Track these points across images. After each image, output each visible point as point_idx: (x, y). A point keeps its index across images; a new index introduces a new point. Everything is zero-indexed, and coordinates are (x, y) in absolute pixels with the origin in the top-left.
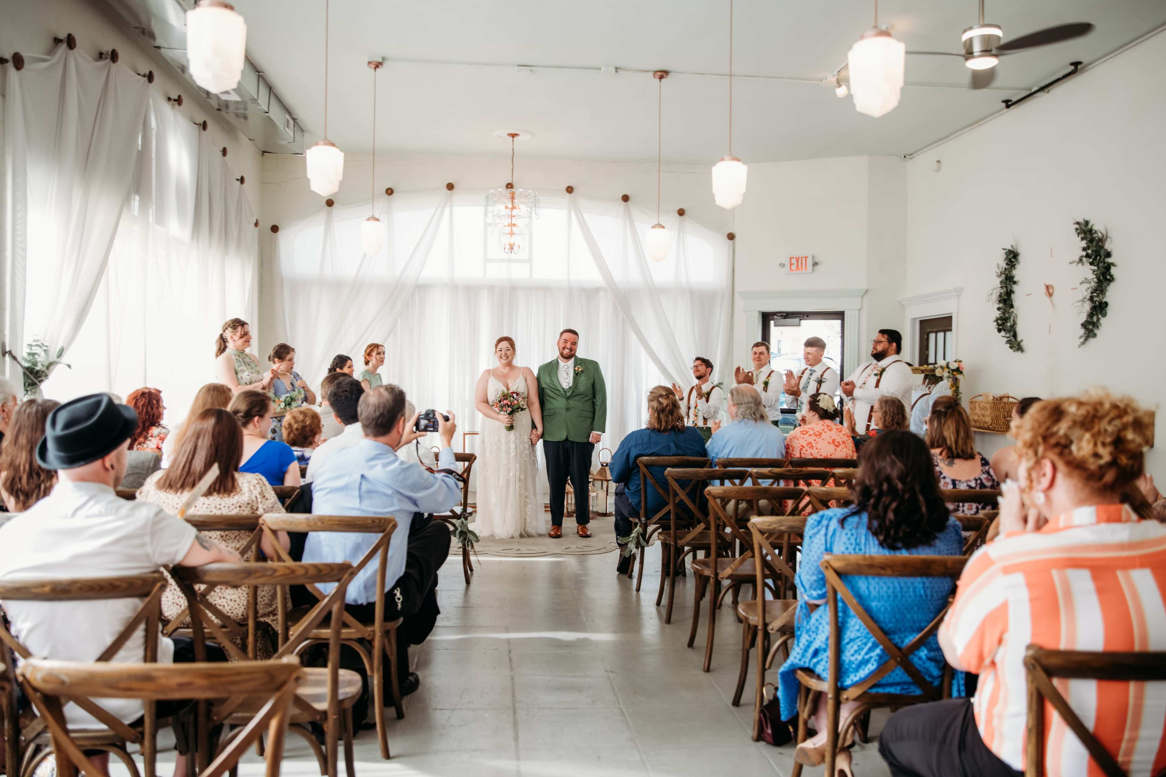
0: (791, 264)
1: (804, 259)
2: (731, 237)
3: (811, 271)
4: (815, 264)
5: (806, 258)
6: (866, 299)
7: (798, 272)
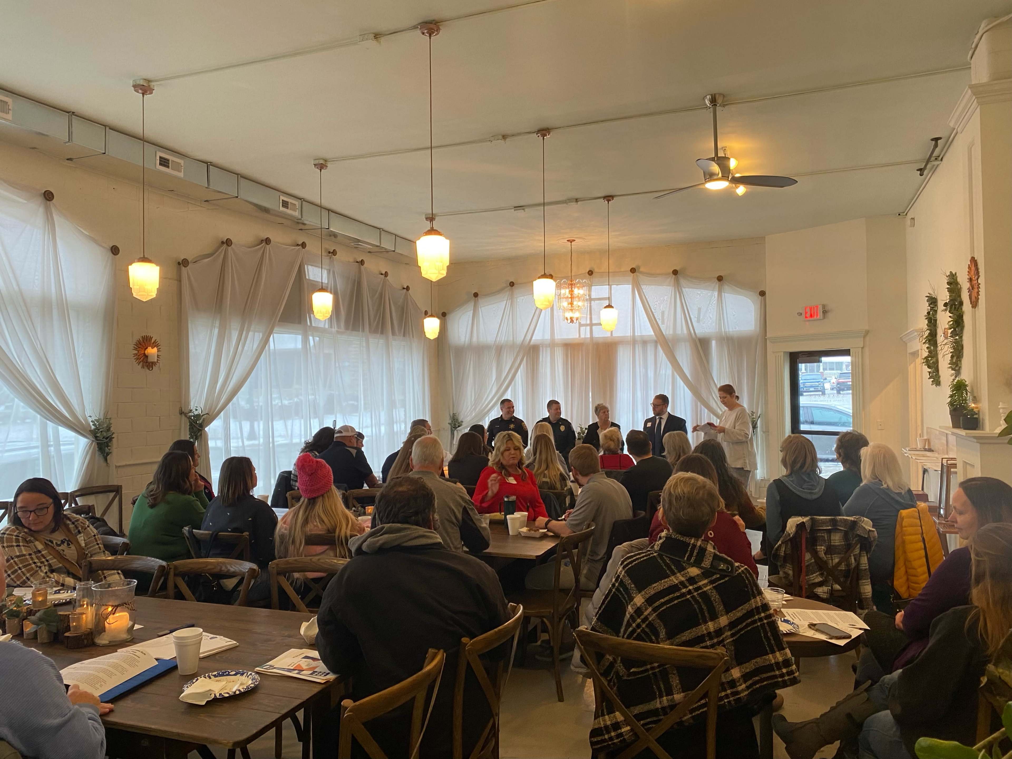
0: (806, 313)
1: (815, 309)
2: (762, 294)
3: (822, 317)
4: (825, 312)
5: (817, 307)
6: (867, 338)
7: (813, 319)
